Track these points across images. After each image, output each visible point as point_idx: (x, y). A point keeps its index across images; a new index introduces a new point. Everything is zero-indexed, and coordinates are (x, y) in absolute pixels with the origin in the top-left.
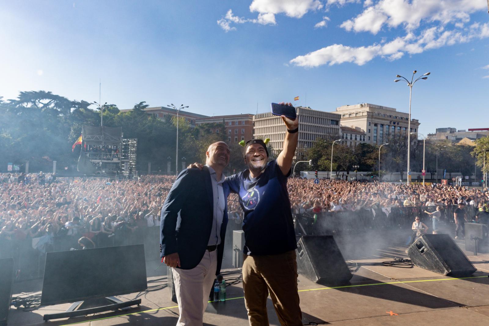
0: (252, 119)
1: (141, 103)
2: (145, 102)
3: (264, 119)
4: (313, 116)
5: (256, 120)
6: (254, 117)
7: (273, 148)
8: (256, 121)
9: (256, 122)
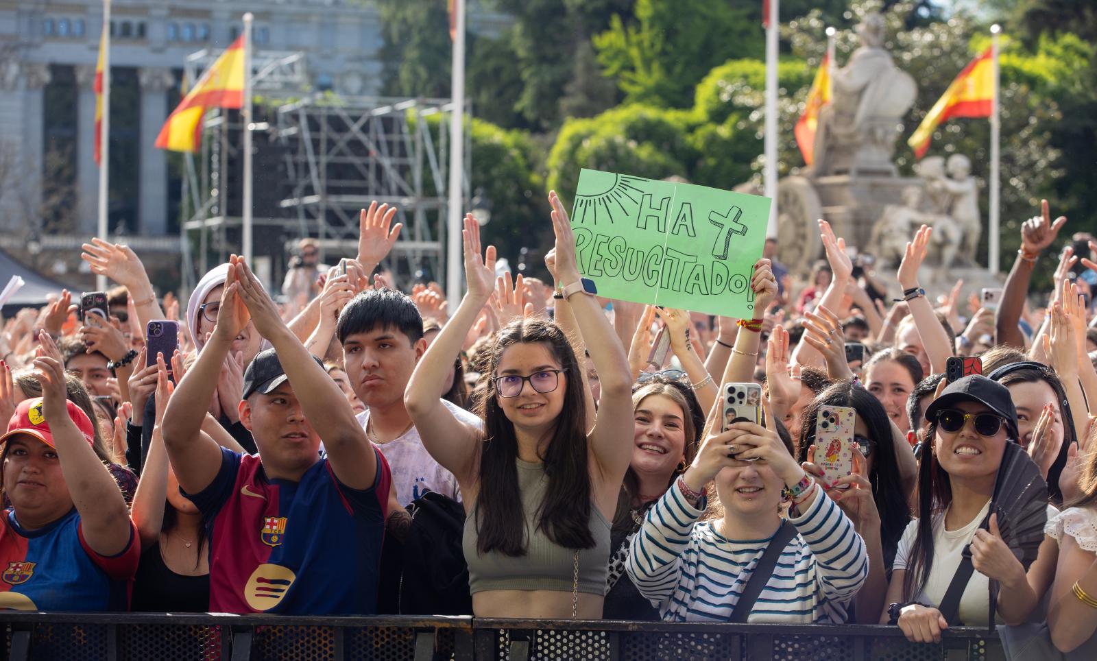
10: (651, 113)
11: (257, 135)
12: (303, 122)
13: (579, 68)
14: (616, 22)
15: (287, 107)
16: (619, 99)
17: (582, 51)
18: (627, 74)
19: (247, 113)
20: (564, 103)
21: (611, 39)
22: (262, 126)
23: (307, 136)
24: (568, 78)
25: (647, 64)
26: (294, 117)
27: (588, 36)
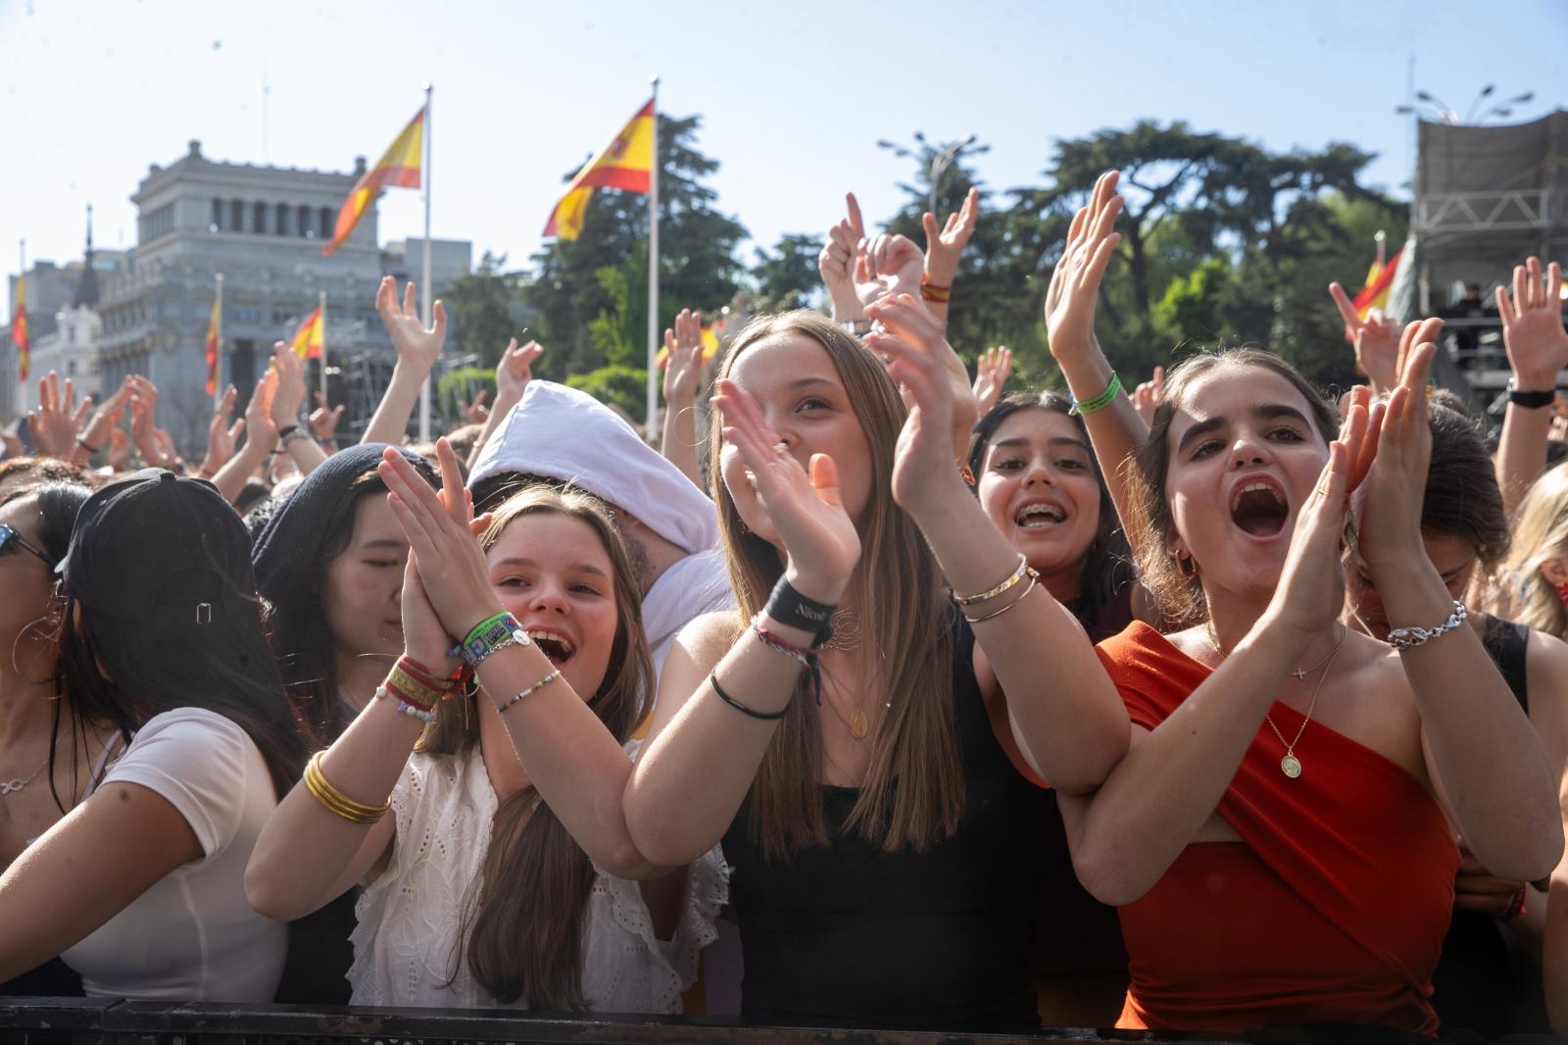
10: (624, 371)
11: (331, 377)
12: (366, 369)
13: (579, 343)
14: (603, 313)
15: (357, 359)
16: (606, 363)
17: (581, 331)
18: (610, 347)
19: (323, 361)
20: (569, 366)
21: (600, 324)
22: (336, 370)
23: (368, 378)
24: (572, 349)
25: (623, 341)
26: (360, 365)
27: (585, 322)
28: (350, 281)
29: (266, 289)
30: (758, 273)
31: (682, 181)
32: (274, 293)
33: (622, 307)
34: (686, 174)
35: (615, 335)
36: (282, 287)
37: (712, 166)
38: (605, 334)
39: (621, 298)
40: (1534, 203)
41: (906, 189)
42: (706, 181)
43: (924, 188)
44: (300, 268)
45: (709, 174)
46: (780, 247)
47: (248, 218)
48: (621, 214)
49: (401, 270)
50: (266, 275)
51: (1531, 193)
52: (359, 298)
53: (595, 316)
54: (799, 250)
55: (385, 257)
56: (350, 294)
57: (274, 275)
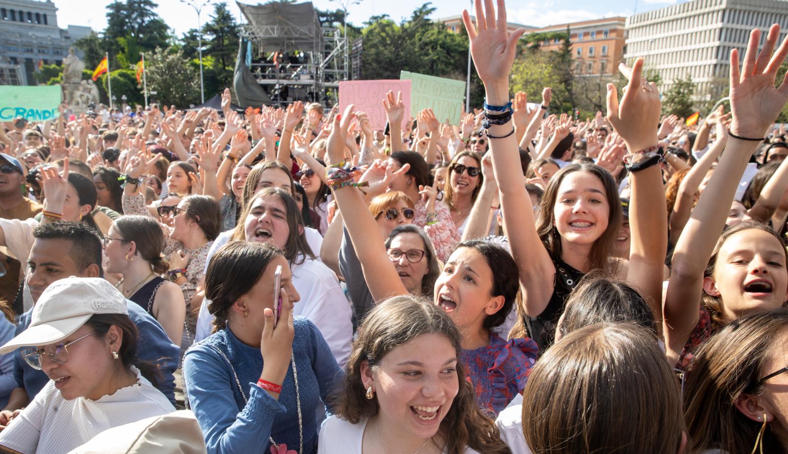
0: (624, 25)
1: (425, 6)
2: (431, 3)
3: (650, 22)
4: (757, 9)
5: (632, 26)
6: (628, 21)
7: (661, 79)
8: (632, 29)
9: (630, 32)
28: (49, 39)
29: (19, 40)
30: (183, 40)
31: (146, 10)
32: (22, 41)
33: (126, 50)
34: (148, 7)
35: (124, 59)
36: (24, 40)
37: (156, 5)
38: (121, 59)
39: (126, 47)
40: (273, 30)
41: (210, 16)
42: (154, 10)
43: (216, 16)
44: (30, 34)
45: (155, 8)
46: (189, 33)
47: (17, 16)
48: (127, 20)
49: (67, 35)
50: (18, 36)
51: (272, 26)
52: (53, 44)
53: (118, 53)
54: (194, 34)
55: (62, 31)
56: (49, 43)
57: (21, 36)
